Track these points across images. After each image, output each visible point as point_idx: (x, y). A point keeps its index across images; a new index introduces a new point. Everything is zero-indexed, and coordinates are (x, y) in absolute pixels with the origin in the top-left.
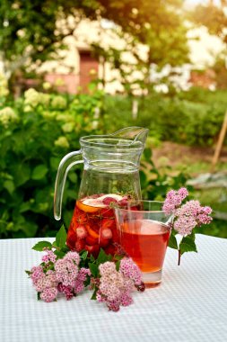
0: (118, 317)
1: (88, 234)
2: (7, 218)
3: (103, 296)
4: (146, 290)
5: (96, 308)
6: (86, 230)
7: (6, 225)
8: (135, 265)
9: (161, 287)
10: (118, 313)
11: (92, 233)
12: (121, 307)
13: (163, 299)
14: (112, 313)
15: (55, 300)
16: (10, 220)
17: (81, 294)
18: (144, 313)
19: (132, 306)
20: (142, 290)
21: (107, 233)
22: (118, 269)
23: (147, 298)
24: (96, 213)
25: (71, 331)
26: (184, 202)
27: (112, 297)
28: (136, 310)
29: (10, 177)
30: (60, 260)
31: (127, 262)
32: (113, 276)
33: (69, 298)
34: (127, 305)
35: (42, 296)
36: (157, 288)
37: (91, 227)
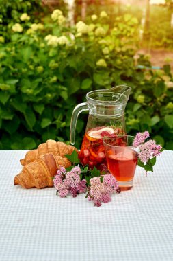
0: (98, 211)
1: (90, 154)
2: (61, 119)
3: (91, 197)
4: (122, 192)
5: (88, 204)
6: (89, 151)
7: (60, 124)
8: (114, 178)
9: (132, 190)
10: (100, 208)
11: (93, 154)
12: (102, 203)
13: (130, 200)
14: (96, 208)
15: (66, 197)
16: (63, 121)
17: (82, 193)
18: (115, 209)
19: (110, 203)
20: (120, 192)
21: (101, 155)
22: (101, 181)
23: (120, 198)
24: (95, 142)
25: (69, 218)
26: (146, 141)
27: (97, 198)
28: (111, 206)
29: (65, 89)
30: (69, 172)
31: (109, 177)
32: (98, 186)
33: (75, 196)
34: (106, 202)
35: (59, 193)
36: (129, 191)
37: (93, 150)
